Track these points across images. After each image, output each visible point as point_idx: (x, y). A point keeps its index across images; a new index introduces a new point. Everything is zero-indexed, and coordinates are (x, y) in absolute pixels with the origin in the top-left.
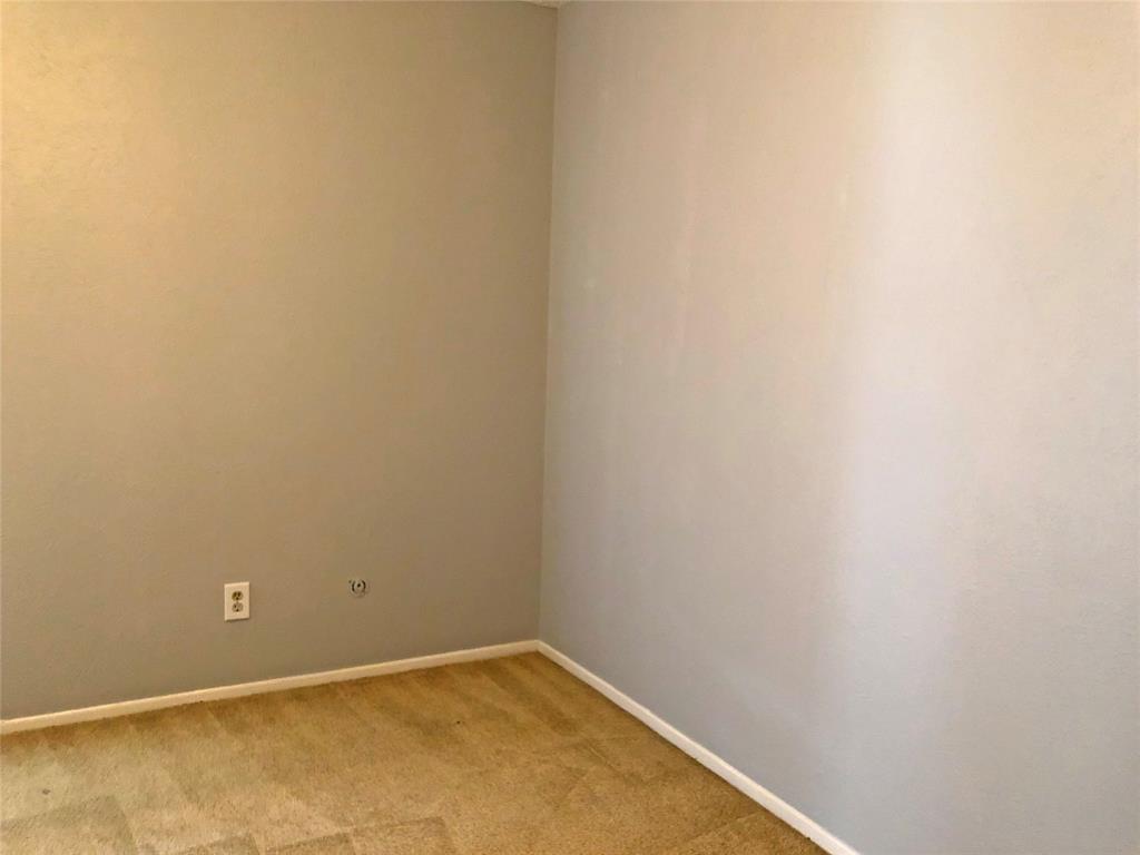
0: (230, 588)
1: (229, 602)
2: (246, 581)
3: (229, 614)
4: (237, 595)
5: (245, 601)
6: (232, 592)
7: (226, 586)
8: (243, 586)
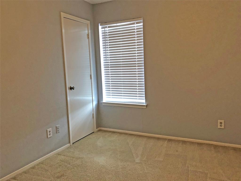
0: (219, 121)
1: (219, 124)
2: (223, 120)
3: (219, 127)
4: (221, 123)
5: (223, 124)
6: (220, 122)
7: (219, 120)
8: (223, 121)
